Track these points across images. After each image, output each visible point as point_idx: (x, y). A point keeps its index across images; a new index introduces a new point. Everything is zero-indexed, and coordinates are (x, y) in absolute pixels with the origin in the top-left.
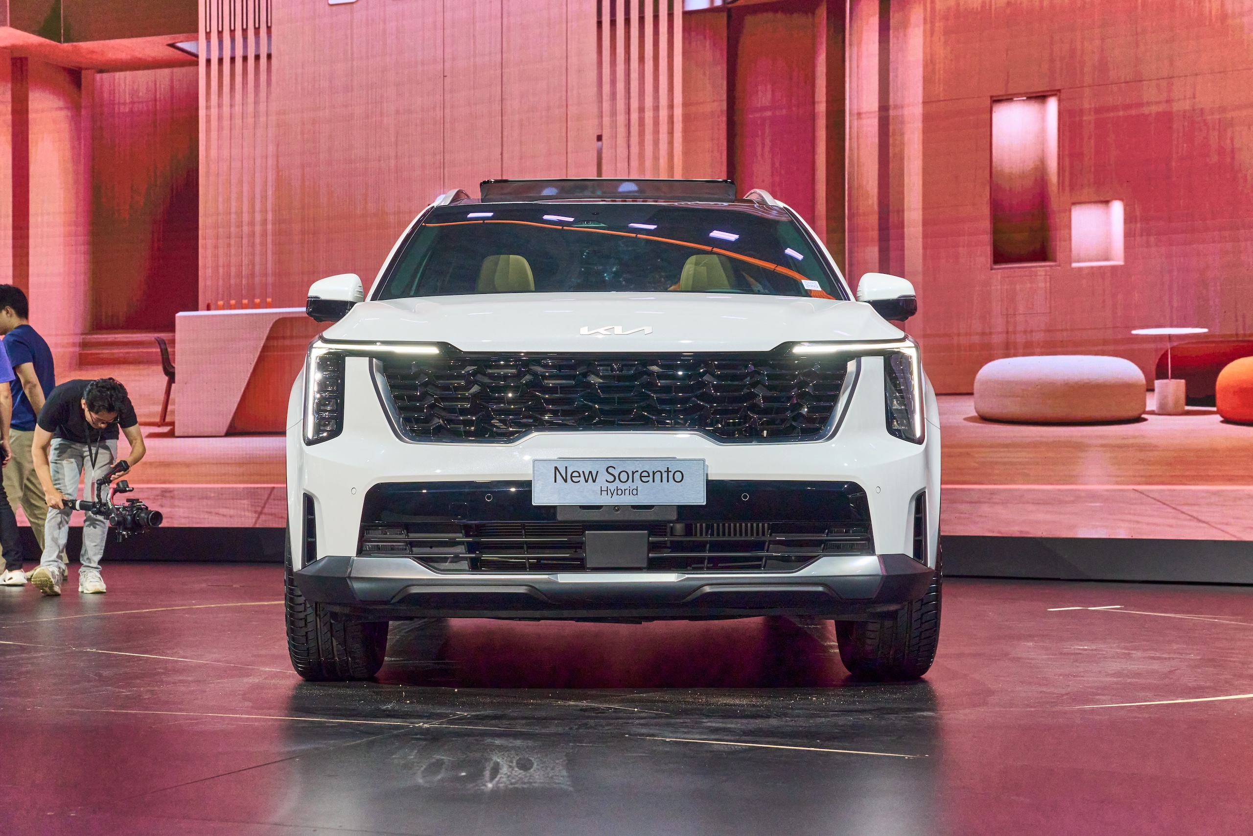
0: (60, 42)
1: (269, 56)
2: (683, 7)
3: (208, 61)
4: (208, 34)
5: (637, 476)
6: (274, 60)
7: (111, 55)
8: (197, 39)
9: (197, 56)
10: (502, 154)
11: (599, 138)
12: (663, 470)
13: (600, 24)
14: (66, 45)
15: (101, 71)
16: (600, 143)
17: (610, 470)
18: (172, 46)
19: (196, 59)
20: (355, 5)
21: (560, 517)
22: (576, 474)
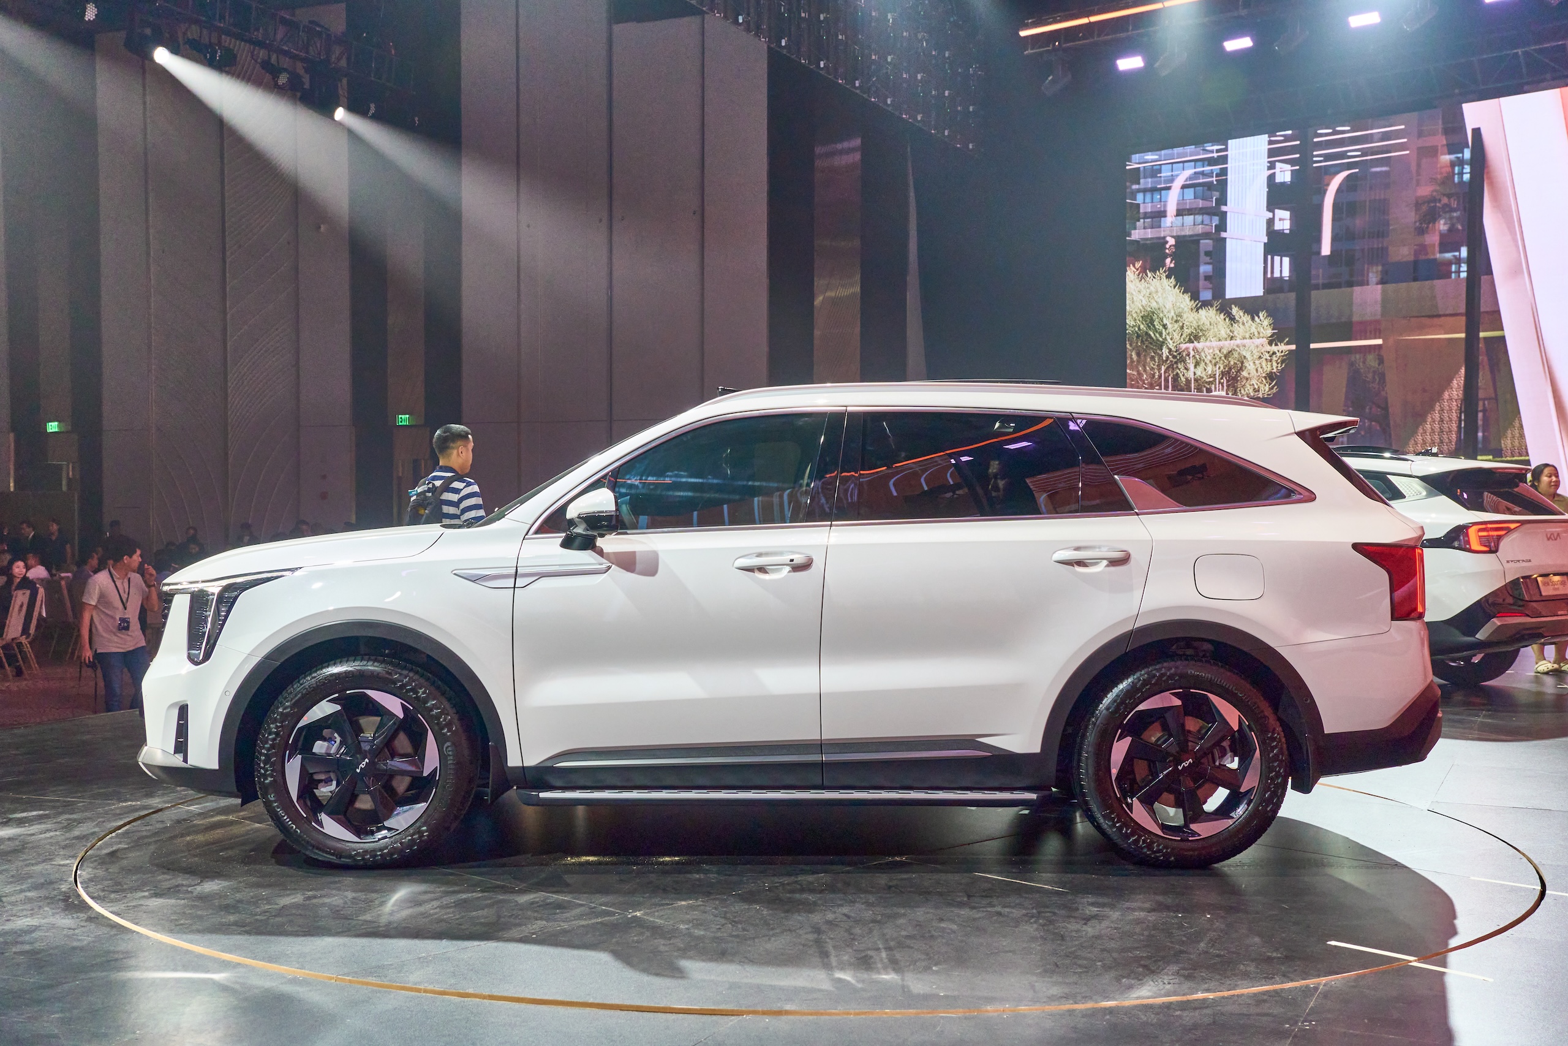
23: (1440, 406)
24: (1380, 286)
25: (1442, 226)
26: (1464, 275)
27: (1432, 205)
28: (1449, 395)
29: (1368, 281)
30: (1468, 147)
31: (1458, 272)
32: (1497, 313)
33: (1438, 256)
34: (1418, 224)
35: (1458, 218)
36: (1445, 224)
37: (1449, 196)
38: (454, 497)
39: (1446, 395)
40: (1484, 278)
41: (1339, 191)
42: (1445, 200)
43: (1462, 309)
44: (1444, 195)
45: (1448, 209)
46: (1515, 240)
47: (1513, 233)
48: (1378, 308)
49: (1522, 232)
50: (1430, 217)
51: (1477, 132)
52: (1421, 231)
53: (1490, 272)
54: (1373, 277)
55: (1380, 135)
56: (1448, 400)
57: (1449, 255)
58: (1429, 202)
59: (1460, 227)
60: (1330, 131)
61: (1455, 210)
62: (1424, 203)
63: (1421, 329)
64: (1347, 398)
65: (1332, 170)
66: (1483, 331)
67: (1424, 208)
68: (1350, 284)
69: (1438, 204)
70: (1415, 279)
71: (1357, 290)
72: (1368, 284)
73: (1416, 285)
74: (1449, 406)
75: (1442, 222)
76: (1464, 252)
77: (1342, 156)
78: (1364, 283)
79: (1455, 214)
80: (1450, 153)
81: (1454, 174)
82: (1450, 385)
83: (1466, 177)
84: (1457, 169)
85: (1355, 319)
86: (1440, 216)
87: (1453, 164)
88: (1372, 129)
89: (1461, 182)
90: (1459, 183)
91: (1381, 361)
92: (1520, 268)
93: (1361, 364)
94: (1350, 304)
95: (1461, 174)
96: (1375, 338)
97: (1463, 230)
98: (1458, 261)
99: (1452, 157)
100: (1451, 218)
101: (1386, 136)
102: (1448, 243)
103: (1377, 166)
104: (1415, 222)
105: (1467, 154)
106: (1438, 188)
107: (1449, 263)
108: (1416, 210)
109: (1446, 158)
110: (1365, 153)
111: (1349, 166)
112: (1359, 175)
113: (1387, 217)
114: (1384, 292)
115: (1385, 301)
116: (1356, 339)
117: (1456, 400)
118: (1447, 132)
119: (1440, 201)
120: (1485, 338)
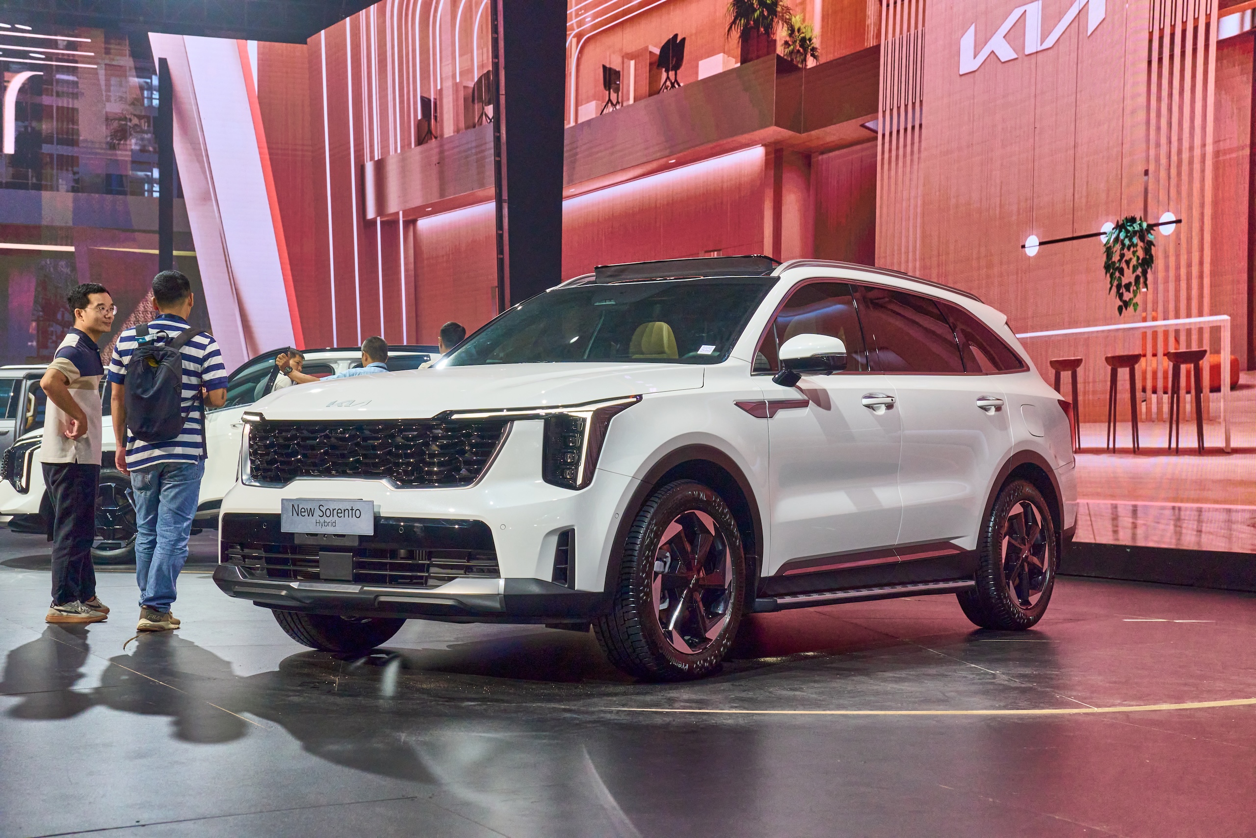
0: (800, 133)
1: (921, 126)
2: (1217, 37)
3: (884, 135)
4: (884, 112)
5: (335, 512)
6: (923, 130)
7: (829, 139)
8: (877, 118)
9: (876, 132)
10: (1074, 195)
11: (1146, 173)
12: (350, 508)
13: (1150, 63)
14: (804, 135)
15: (822, 153)
16: (1146, 177)
17: (321, 507)
18: (863, 126)
19: (875, 134)
20: (977, 73)
21: (297, 542)
22: (303, 510)
23: (136, 317)
24: (71, 194)
25: (133, 144)
26: (156, 195)
27: (123, 123)
28: (144, 307)
29: (58, 187)
30: (155, 73)
31: (151, 191)
32: (188, 235)
33: (130, 173)
34: (109, 139)
35: (149, 140)
36: (136, 144)
37: (140, 117)
38: (200, 354)
39: (141, 307)
40: (176, 201)
41: (22, 90)
42: (135, 121)
43: (156, 227)
44: (135, 115)
45: (137, 129)
46: (203, 168)
47: (201, 162)
48: (70, 215)
49: (209, 163)
50: (121, 134)
51: (163, 62)
52: (112, 147)
53: (181, 195)
54: (63, 185)
55: (65, 43)
56: (143, 312)
57: (141, 174)
58: (120, 119)
59: (151, 149)
60: (9, 26)
61: (146, 132)
62: (115, 119)
63: (114, 241)
64: (36, 302)
65: (14, 66)
66: (176, 250)
67: (115, 124)
68: (38, 187)
69: (129, 123)
70: (109, 192)
71: (46, 195)
72: (58, 190)
73: (109, 197)
74: (144, 317)
75: (133, 141)
76: (156, 173)
77: (25, 55)
78: (54, 188)
79: (146, 136)
80: (138, 77)
81: (143, 98)
82: (144, 298)
83: (156, 103)
84: (146, 93)
85: (44, 223)
86: (131, 135)
87: (142, 88)
88: (56, 35)
89: (151, 106)
90: (149, 106)
91: (74, 269)
92: (208, 196)
93: (52, 269)
94: (39, 207)
95: (151, 99)
96: (67, 245)
97: (155, 152)
98: (151, 181)
99: (142, 80)
100: (142, 139)
101: (71, 46)
102: (138, 162)
103: (63, 73)
104: (107, 137)
105: (155, 81)
106: (128, 107)
107: (142, 181)
108: (107, 125)
109: (135, 81)
110: (49, 57)
111: (32, 67)
112: (44, 77)
113: (75, 127)
114: (75, 200)
115: (77, 210)
116: (46, 244)
117: (151, 313)
118: (134, 55)
119: (130, 120)
120: (178, 257)
